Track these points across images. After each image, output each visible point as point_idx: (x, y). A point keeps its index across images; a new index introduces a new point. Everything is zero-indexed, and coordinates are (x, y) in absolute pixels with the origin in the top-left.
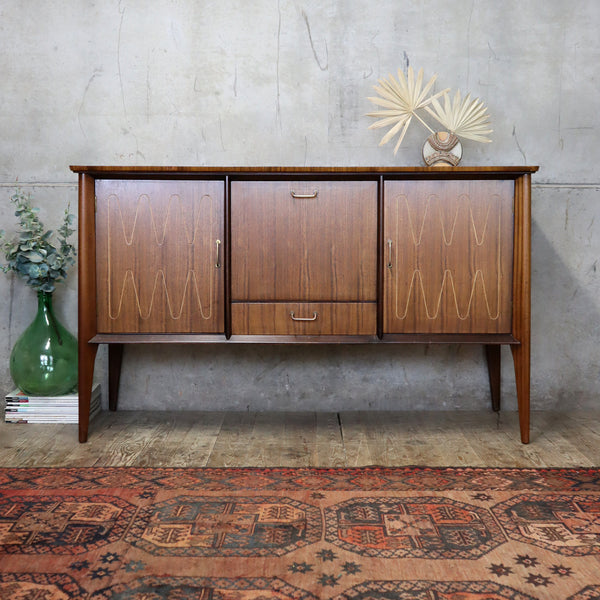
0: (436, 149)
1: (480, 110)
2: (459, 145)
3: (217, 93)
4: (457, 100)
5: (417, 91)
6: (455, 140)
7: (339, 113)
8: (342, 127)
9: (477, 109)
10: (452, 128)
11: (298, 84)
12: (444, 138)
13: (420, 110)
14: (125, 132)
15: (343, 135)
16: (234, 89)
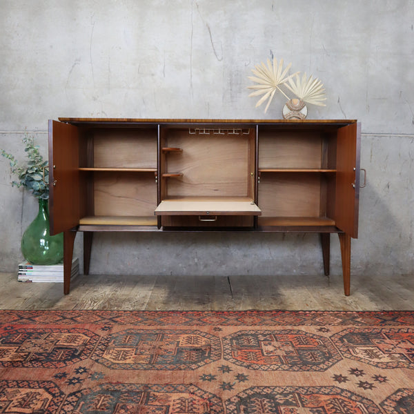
0: (291, 109)
1: (319, 85)
2: (305, 107)
3: (153, 75)
4: (304, 79)
5: (279, 74)
6: (303, 104)
7: (230, 88)
8: (231, 97)
9: (317, 85)
10: (301, 97)
11: (204, 70)
12: (296, 103)
13: (281, 85)
14: (95, 99)
15: (232, 101)
16: (164, 72)
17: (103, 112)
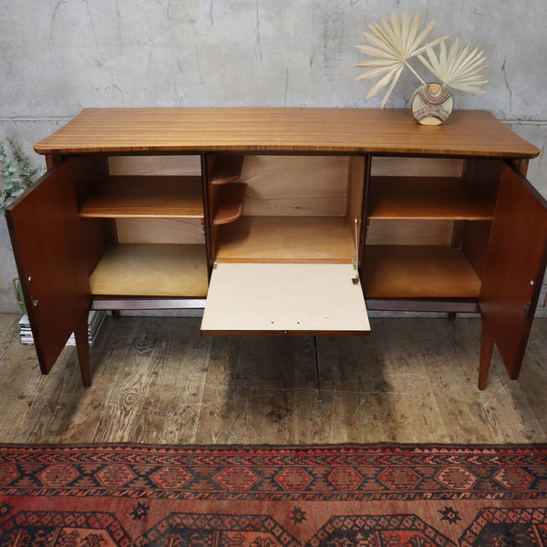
0: (426, 102)
1: (478, 60)
2: (451, 99)
3: (192, 21)
4: (454, 49)
5: (411, 40)
6: (448, 93)
7: (323, 44)
8: (326, 59)
9: (475, 59)
10: (446, 80)
11: (280, 11)
12: (436, 91)
14: (99, 65)
15: (326, 67)
16: (210, 15)
17: (114, 86)
